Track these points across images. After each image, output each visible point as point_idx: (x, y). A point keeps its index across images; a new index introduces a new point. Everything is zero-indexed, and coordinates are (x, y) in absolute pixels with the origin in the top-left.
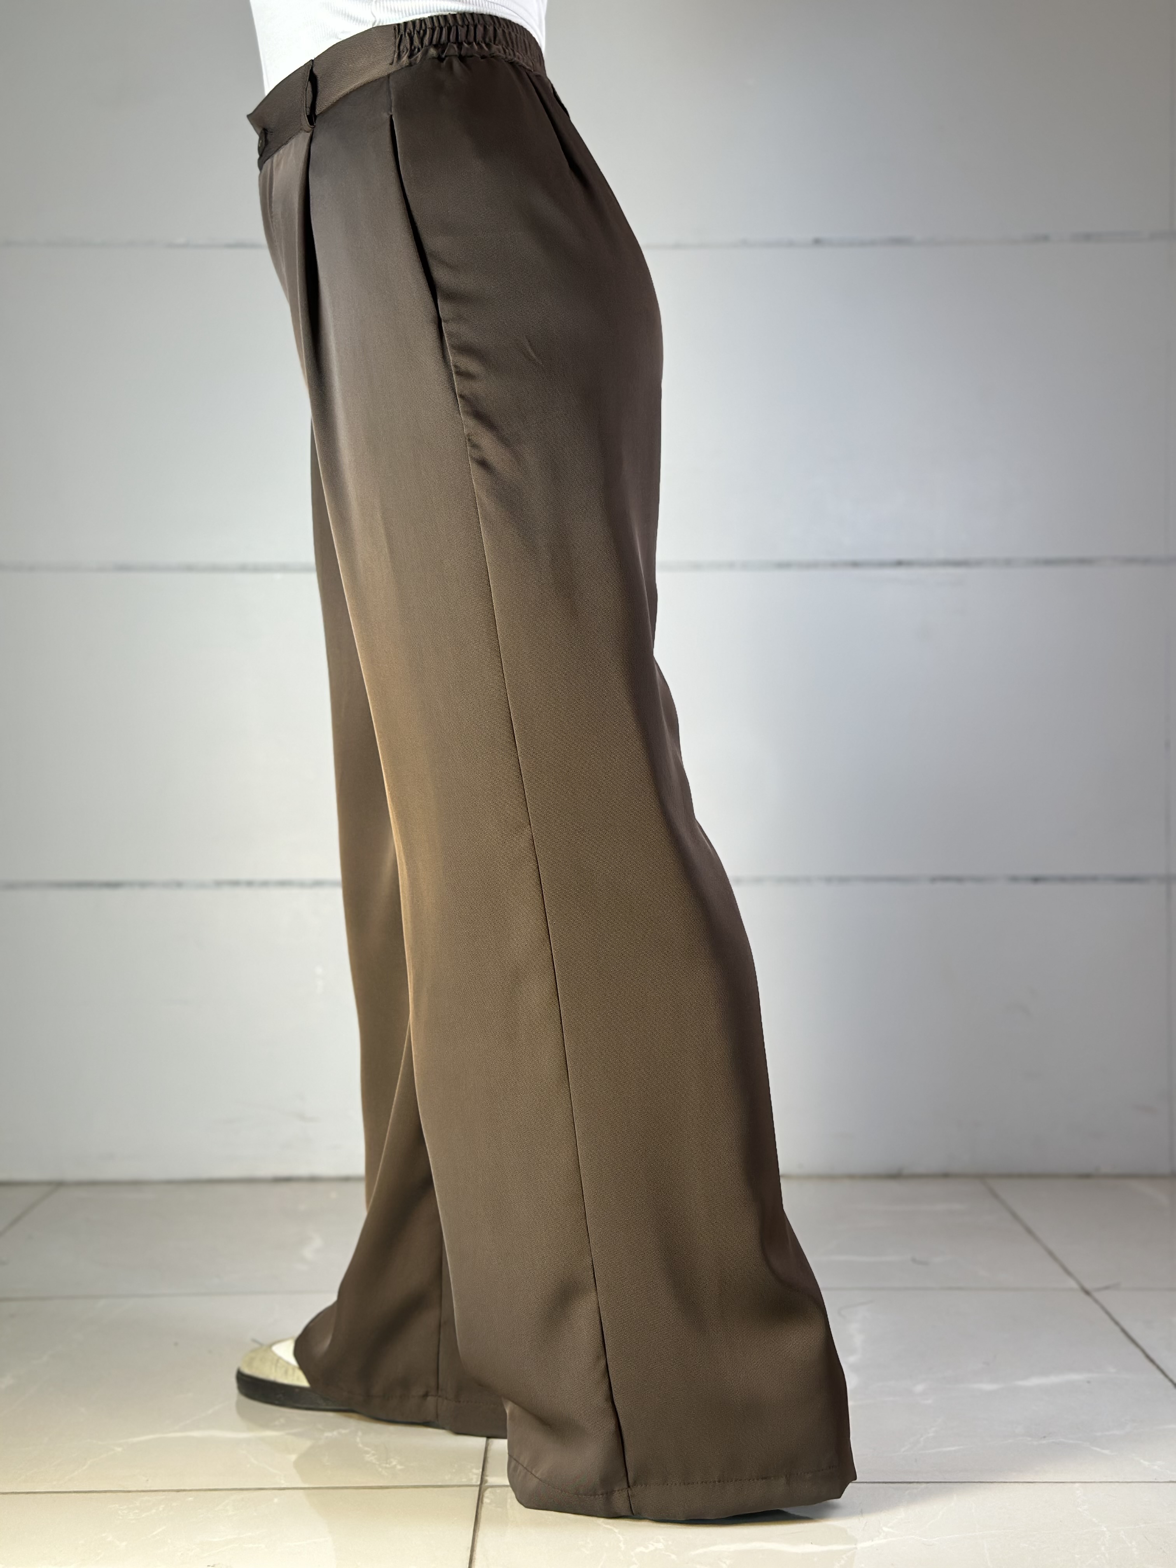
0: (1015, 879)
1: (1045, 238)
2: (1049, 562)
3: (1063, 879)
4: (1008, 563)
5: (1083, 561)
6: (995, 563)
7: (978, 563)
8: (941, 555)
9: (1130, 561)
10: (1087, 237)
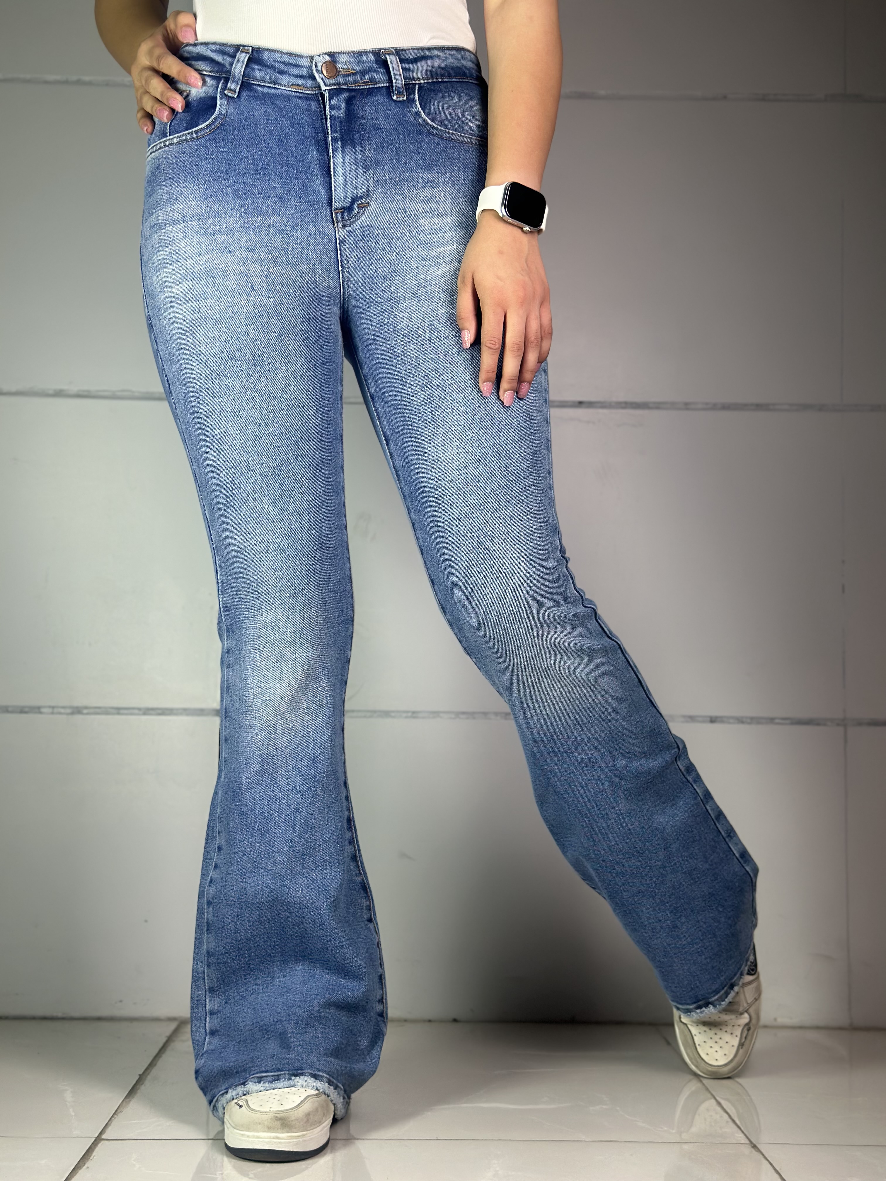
1: (725, 97)
2: (726, 407)
4: (687, 406)
5: (759, 407)
7: (658, 406)
8: (621, 397)
9: (806, 407)
10: (764, 98)
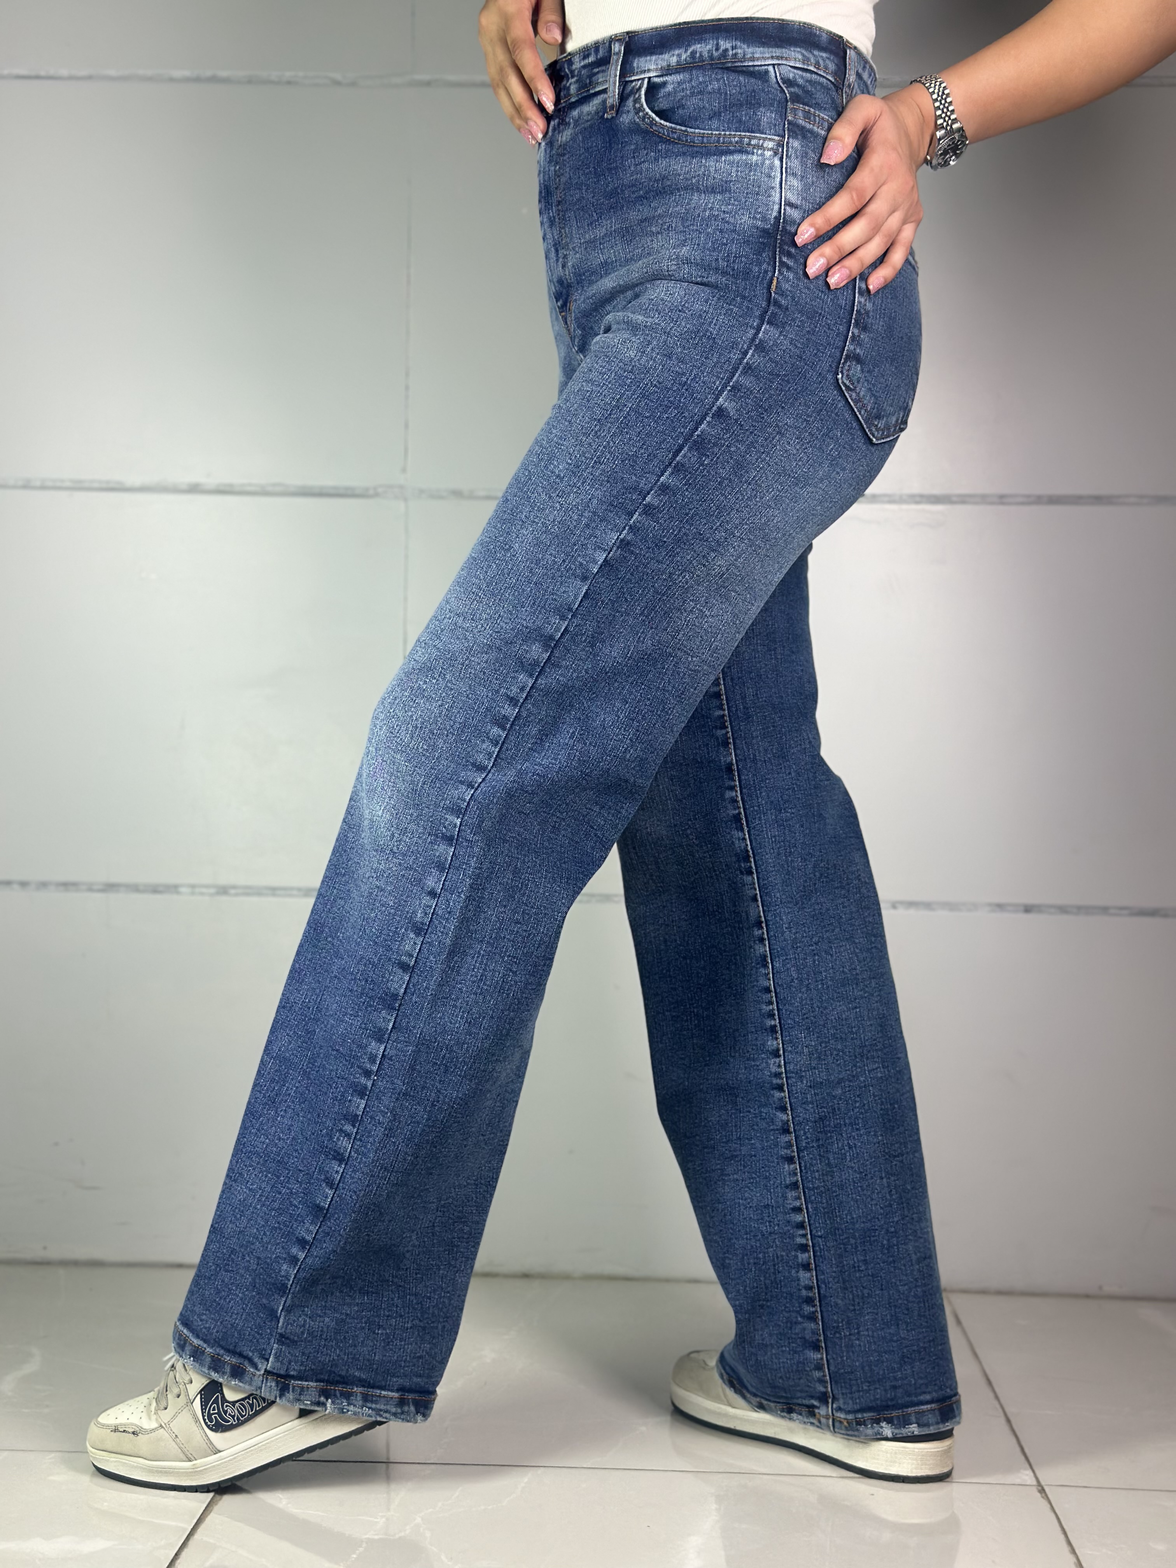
0: (1000, 907)
3: (1063, 910)
6: (983, 499)
7: (963, 499)
8: (916, 488)
